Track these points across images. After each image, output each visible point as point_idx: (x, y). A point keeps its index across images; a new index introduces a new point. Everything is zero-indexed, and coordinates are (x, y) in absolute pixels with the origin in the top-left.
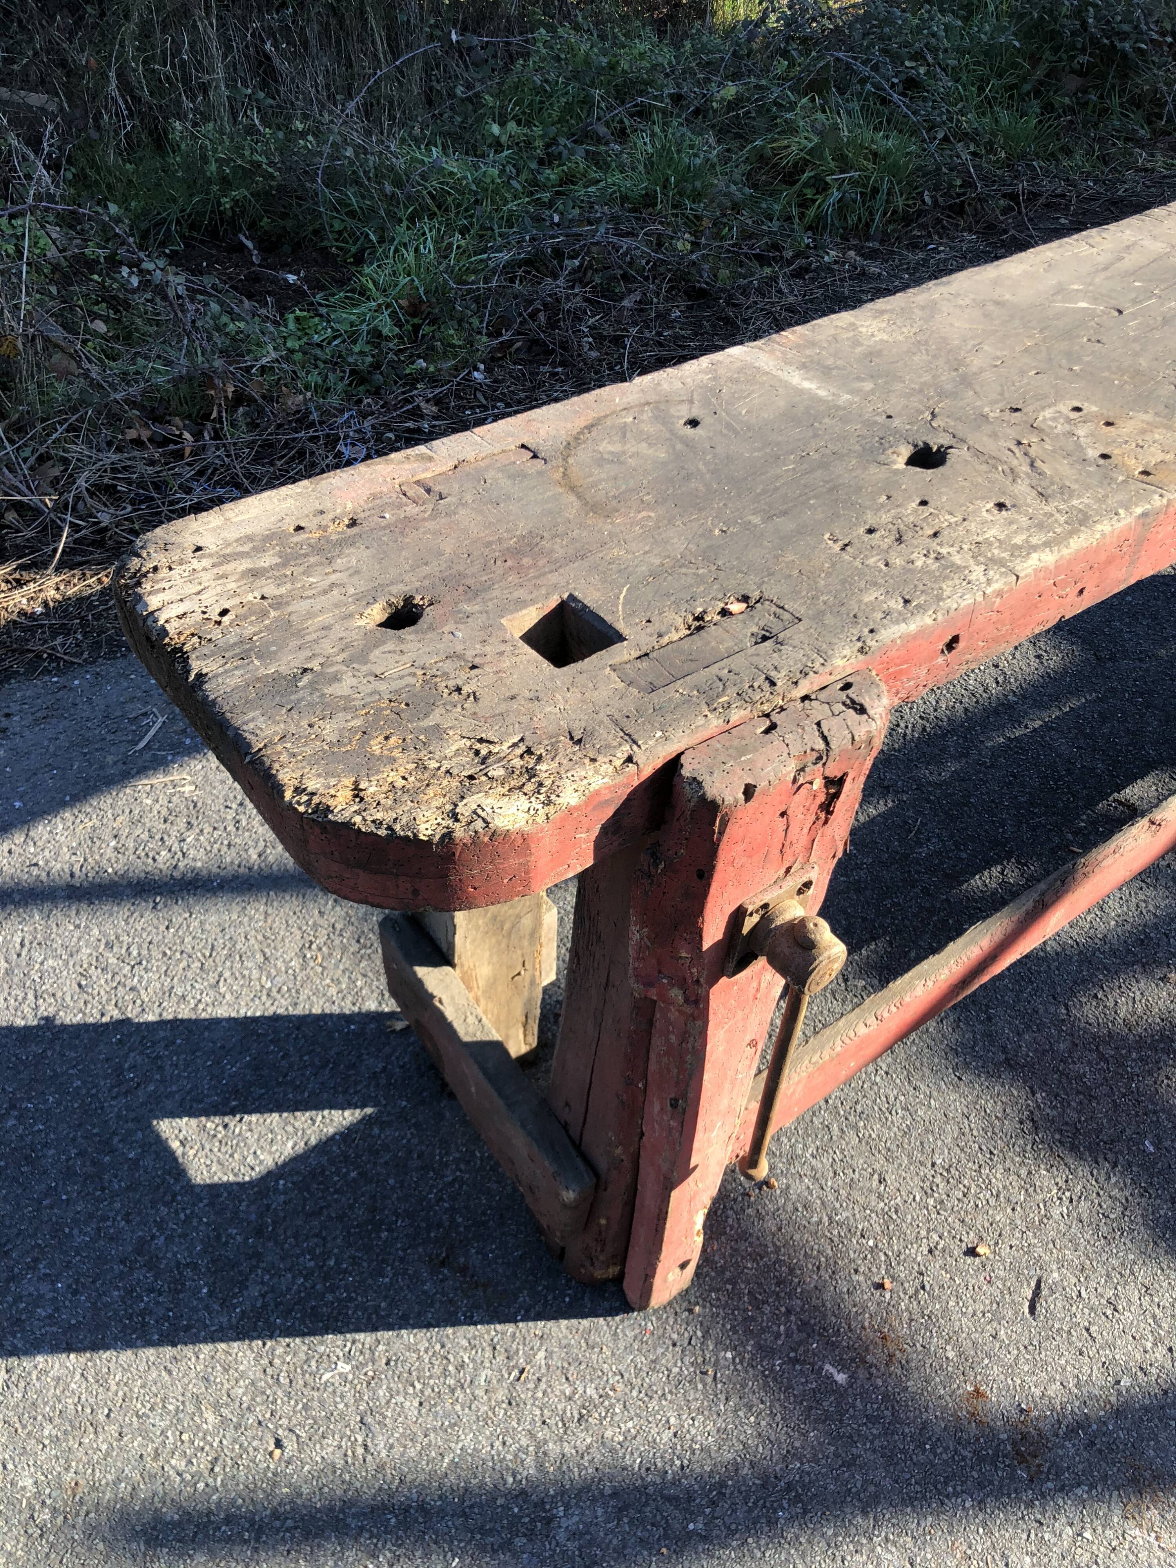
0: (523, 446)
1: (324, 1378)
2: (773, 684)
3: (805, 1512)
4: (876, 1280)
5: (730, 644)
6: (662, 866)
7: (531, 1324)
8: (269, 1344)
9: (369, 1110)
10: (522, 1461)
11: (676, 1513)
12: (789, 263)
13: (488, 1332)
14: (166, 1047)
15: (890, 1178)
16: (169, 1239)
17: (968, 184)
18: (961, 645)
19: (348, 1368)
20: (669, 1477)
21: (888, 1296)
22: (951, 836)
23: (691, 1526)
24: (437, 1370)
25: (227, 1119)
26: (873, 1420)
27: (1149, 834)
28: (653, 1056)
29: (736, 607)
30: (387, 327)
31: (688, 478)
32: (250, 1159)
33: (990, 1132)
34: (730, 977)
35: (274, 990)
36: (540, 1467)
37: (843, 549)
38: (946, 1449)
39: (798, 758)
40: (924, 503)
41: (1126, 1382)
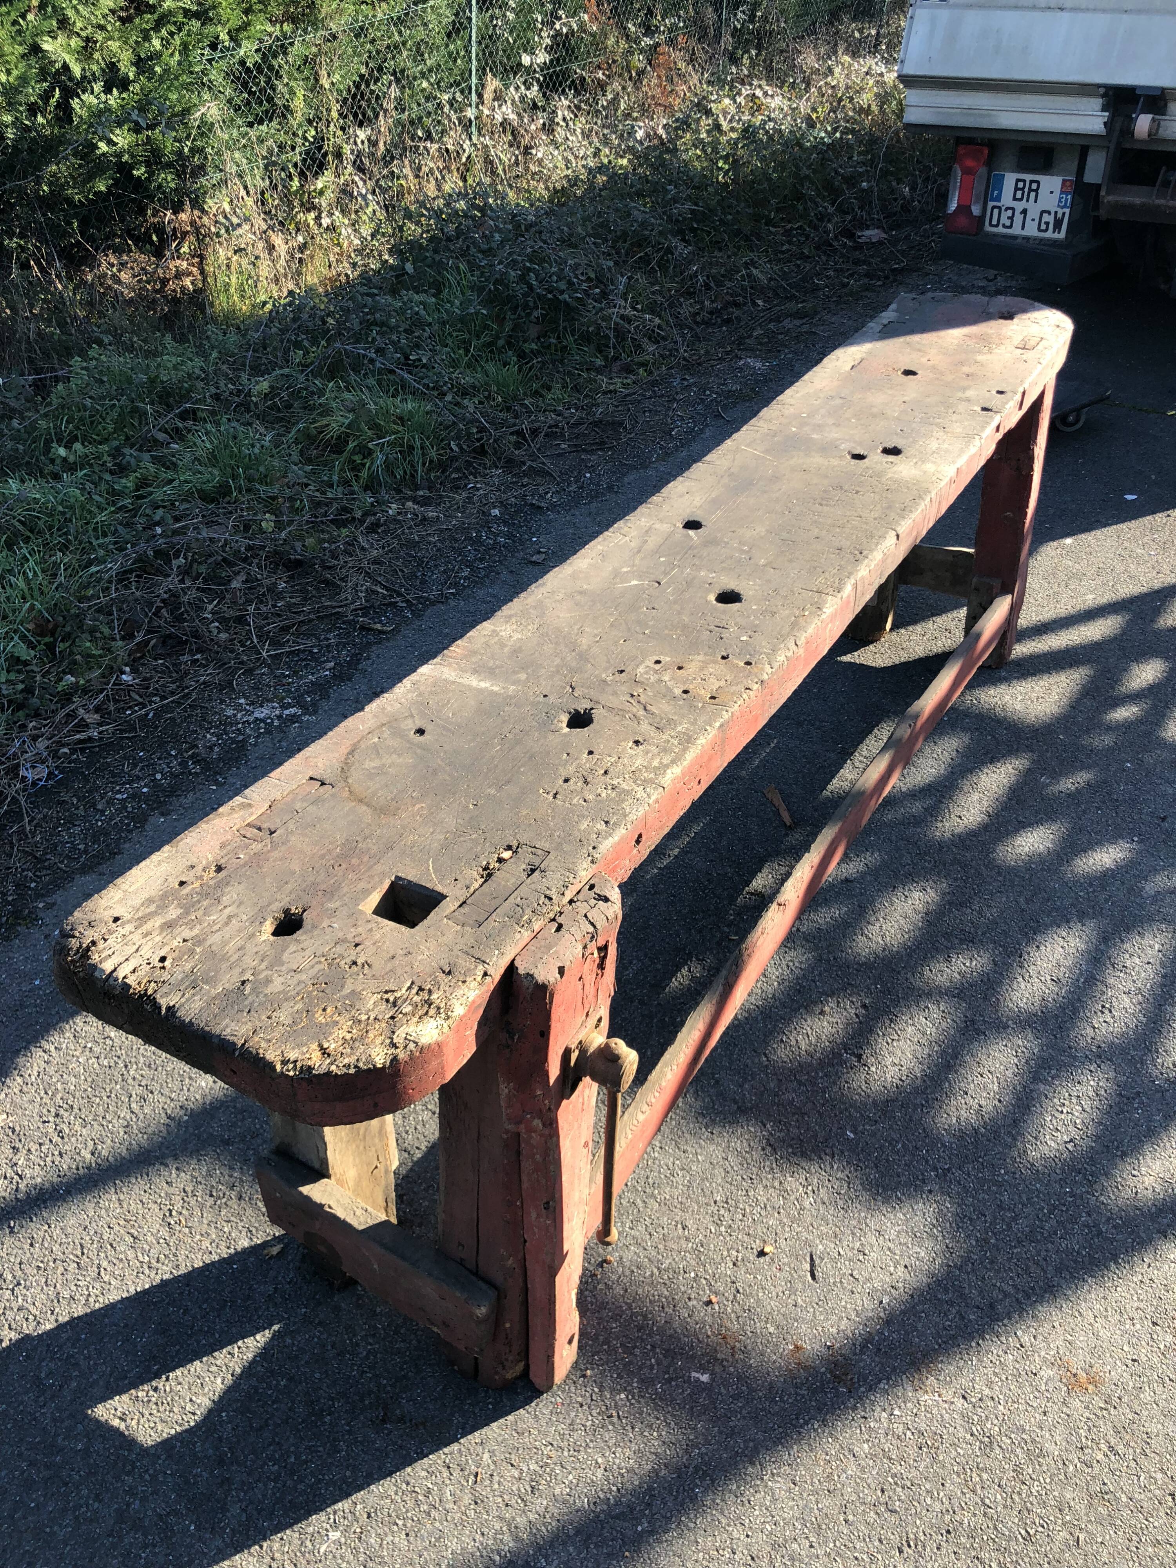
0: (311, 779)
1: (322, 1550)
2: (550, 899)
3: (713, 1481)
4: (705, 1299)
5: (514, 880)
6: (516, 1037)
7: (469, 1437)
8: (265, 1545)
9: (276, 1327)
10: (501, 1540)
11: (626, 1524)
12: (362, 522)
13: (439, 1458)
14: (73, 1346)
15: (690, 1223)
16: (144, 1500)
17: (482, 430)
18: (644, 838)
19: (338, 1534)
20: (612, 1501)
21: (717, 1307)
22: (646, 955)
23: (639, 1528)
24: (410, 1504)
25: (154, 1384)
26: (736, 1397)
27: (780, 913)
28: (524, 1178)
29: (506, 855)
30: (23, 651)
31: (435, 773)
32: (189, 1407)
33: (745, 1164)
34: (568, 1098)
35: (153, 1262)
36: (517, 1539)
37: (555, 798)
38: (789, 1395)
39: (581, 941)
40: (591, 753)
41: (886, 1300)
